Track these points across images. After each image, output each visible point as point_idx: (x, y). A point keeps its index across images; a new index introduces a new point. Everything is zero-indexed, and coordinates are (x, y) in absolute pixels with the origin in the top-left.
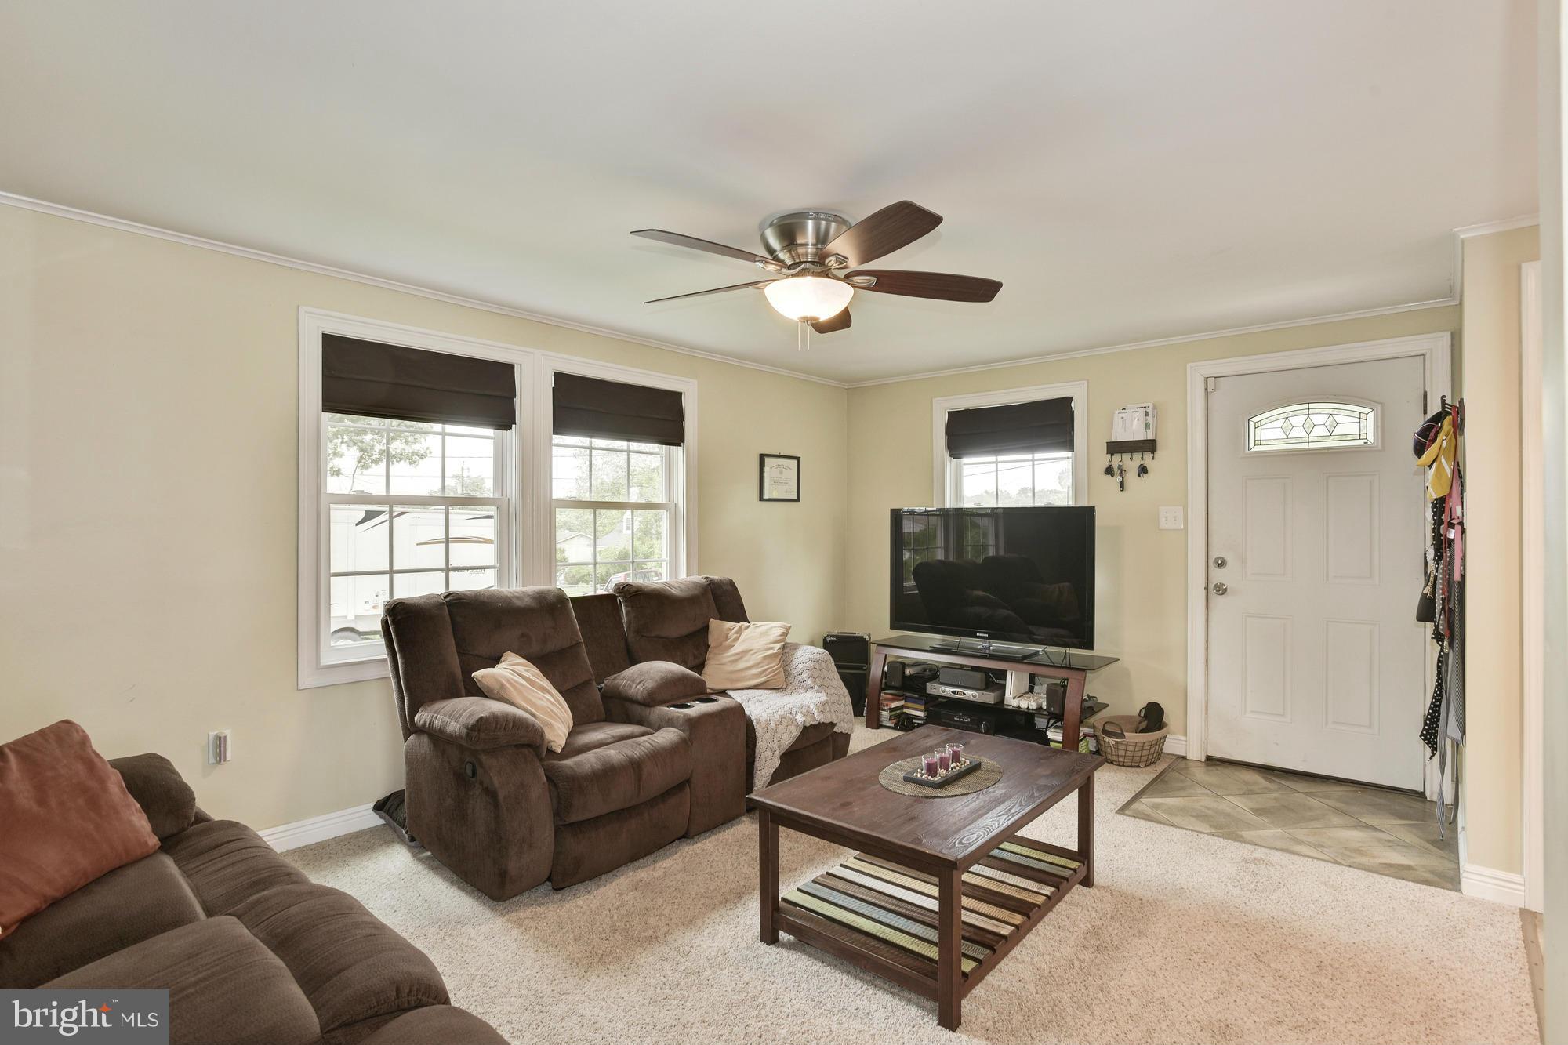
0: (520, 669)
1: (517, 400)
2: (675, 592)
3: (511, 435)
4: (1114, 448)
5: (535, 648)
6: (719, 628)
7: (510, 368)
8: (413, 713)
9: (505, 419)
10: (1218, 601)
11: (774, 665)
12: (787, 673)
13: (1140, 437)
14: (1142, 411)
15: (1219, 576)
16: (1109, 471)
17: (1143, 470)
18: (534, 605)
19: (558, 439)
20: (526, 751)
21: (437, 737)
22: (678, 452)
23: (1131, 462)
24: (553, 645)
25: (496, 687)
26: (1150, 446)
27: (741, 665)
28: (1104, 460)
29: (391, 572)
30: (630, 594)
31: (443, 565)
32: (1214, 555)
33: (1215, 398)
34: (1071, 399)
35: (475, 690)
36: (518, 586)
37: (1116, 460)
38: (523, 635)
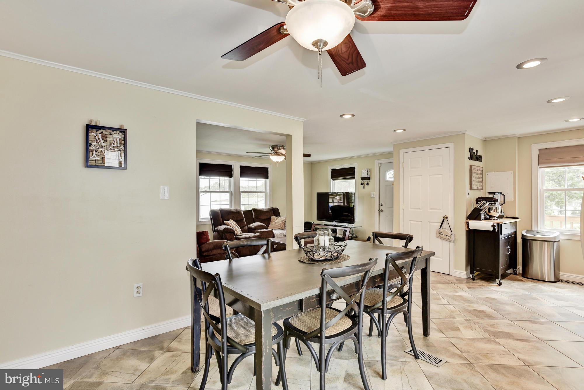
0: (232, 222)
1: (233, 172)
2: (264, 210)
3: (232, 179)
4: (362, 179)
5: (235, 219)
6: (273, 217)
7: (231, 166)
8: (214, 228)
9: (231, 175)
10: (381, 213)
11: (282, 224)
12: (285, 226)
13: (366, 176)
14: (367, 171)
15: (382, 208)
16: (362, 184)
17: (368, 184)
18: (235, 211)
19: (241, 179)
20: (232, 234)
21: (218, 232)
22: (267, 180)
23: (366, 182)
24: (239, 219)
25: (228, 224)
26: (369, 178)
27: (276, 225)
28: (360, 181)
29: (210, 205)
30: (255, 210)
31: (219, 204)
32: (381, 203)
33: (381, 168)
34: (355, 167)
35: (224, 224)
36: (233, 208)
37: (363, 181)
38: (233, 216)
